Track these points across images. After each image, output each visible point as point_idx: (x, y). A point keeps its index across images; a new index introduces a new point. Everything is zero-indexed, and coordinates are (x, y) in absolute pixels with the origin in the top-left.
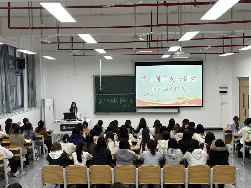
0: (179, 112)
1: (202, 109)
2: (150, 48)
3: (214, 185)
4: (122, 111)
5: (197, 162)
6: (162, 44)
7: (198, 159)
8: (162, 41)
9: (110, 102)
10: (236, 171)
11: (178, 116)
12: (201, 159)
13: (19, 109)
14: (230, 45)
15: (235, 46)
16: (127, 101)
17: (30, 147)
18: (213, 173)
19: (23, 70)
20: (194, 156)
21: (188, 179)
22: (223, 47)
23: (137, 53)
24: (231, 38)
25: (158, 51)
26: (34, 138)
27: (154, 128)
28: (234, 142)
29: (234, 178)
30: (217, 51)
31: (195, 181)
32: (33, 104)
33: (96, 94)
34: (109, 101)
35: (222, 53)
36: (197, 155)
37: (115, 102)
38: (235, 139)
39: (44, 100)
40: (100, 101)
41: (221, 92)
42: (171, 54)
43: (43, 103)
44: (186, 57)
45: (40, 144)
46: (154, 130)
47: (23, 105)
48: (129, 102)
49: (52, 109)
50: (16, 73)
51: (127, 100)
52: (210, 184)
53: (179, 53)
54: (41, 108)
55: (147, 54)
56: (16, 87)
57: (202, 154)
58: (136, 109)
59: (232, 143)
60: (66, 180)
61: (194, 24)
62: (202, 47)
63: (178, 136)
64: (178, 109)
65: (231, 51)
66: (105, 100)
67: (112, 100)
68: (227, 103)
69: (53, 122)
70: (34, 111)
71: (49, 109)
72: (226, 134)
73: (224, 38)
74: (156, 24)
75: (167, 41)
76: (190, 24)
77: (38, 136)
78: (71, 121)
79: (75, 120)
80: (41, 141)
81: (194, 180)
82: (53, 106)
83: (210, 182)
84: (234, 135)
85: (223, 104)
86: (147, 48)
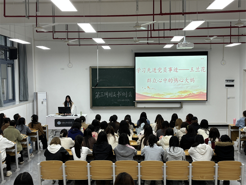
0: (181, 107)
1: (206, 103)
2: (151, 37)
3: (219, 181)
4: (121, 105)
5: (202, 157)
6: (164, 34)
7: (203, 155)
8: (164, 30)
9: (107, 96)
10: (241, 167)
11: (181, 111)
12: (206, 154)
13: (10, 102)
14: (237, 34)
15: (242, 35)
16: (126, 95)
17: (25, 143)
18: (218, 169)
19: (14, 61)
20: (199, 152)
21: (192, 175)
22: (230, 37)
23: (137, 43)
24: (238, 27)
25: (159, 41)
26: (28, 134)
27: (156, 123)
28: (241, 139)
29: (239, 174)
30: (224, 40)
31: (200, 177)
32: (24, 98)
33: (92, 87)
34: (106, 94)
35: (228, 43)
36: (202, 149)
37: (113, 95)
38: (241, 135)
39: (36, 93)
40: (97, 94)
41: (227, 86)
42: (174, 44)
43: (35, 97)
44: (190, 48)
45: (34, 139)
46: (155, 126)
47: (14, 99)
48: (128, 96)
49: (45, 103)
50: (7, 64)
51: (126, 93)
52: (214, 180)
53: (183, 43)
54: (33, 101)
55: (148, 44)
56: (7, 79)
57: (206, 149)
58: (136, 103)
59: (238, 139)
60: (66, 176)
61: (199, 13)
62: (207, 36)
63: (182, 131)
64: (180, 104)
65: (238, 41)
66: (102, 93)
67: (110, 93)
68: (234, 98)
69: (47, 116)
70: (26, 105)
71: (42, 103)
72: (232, 130)
73: (231, 27)
74: (159, 13)
75: (170, 30)
76: (195, 13)
77: (33, 131)
78: (66, 115)
79: (71, 115)
80: (35, 136)
81: (198, 176)
82: (47, 99)
83: (215, 178)
84: (241, 131)
85: (229, 99)
86: (148, 38)
